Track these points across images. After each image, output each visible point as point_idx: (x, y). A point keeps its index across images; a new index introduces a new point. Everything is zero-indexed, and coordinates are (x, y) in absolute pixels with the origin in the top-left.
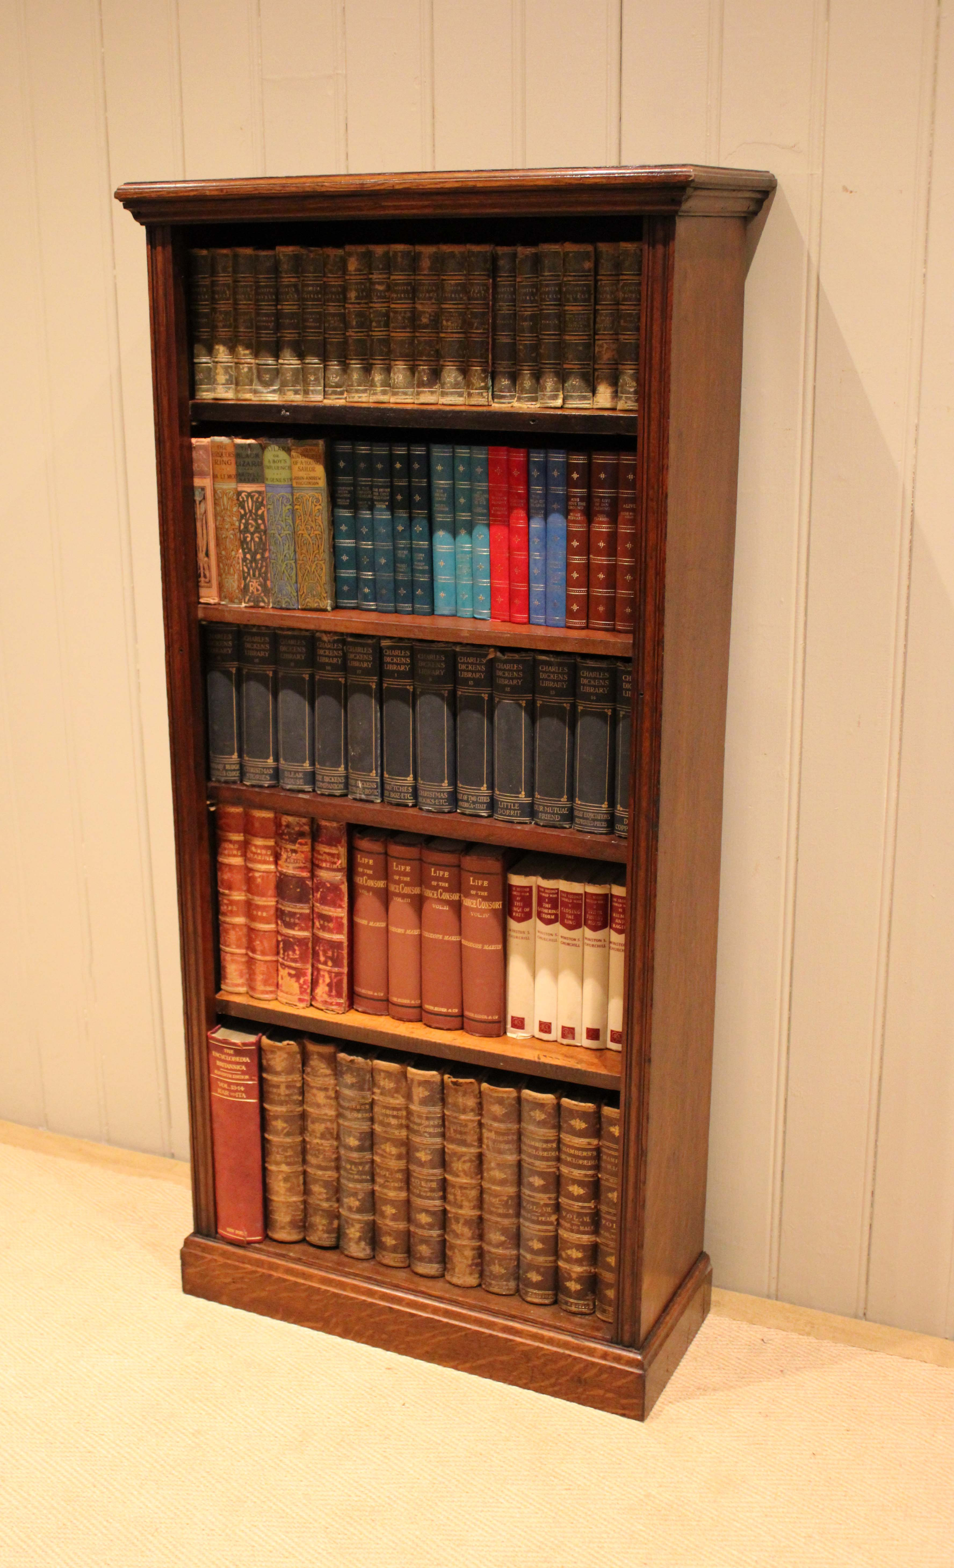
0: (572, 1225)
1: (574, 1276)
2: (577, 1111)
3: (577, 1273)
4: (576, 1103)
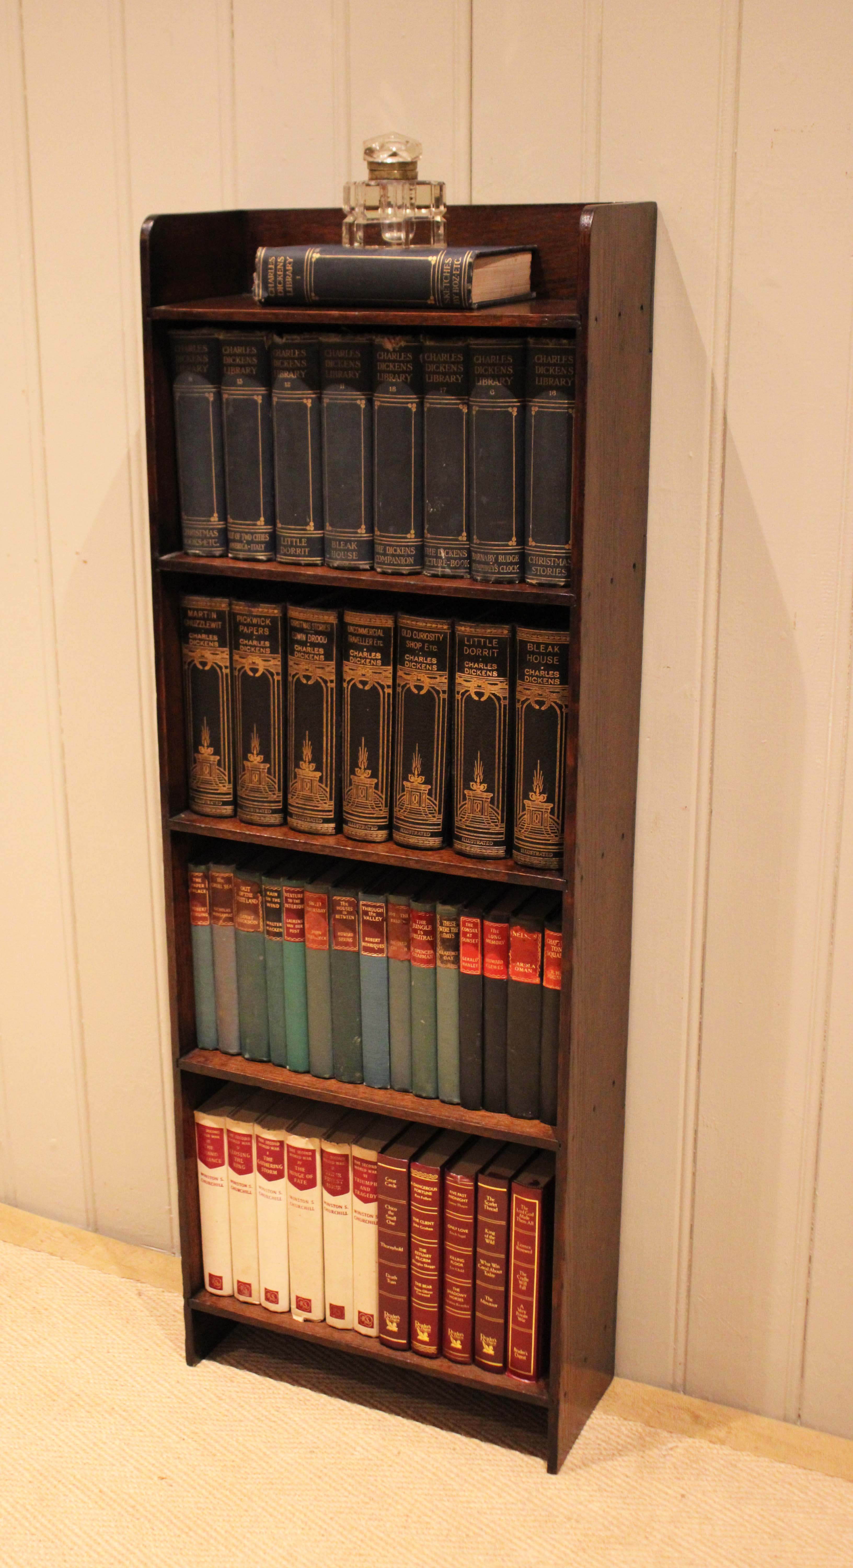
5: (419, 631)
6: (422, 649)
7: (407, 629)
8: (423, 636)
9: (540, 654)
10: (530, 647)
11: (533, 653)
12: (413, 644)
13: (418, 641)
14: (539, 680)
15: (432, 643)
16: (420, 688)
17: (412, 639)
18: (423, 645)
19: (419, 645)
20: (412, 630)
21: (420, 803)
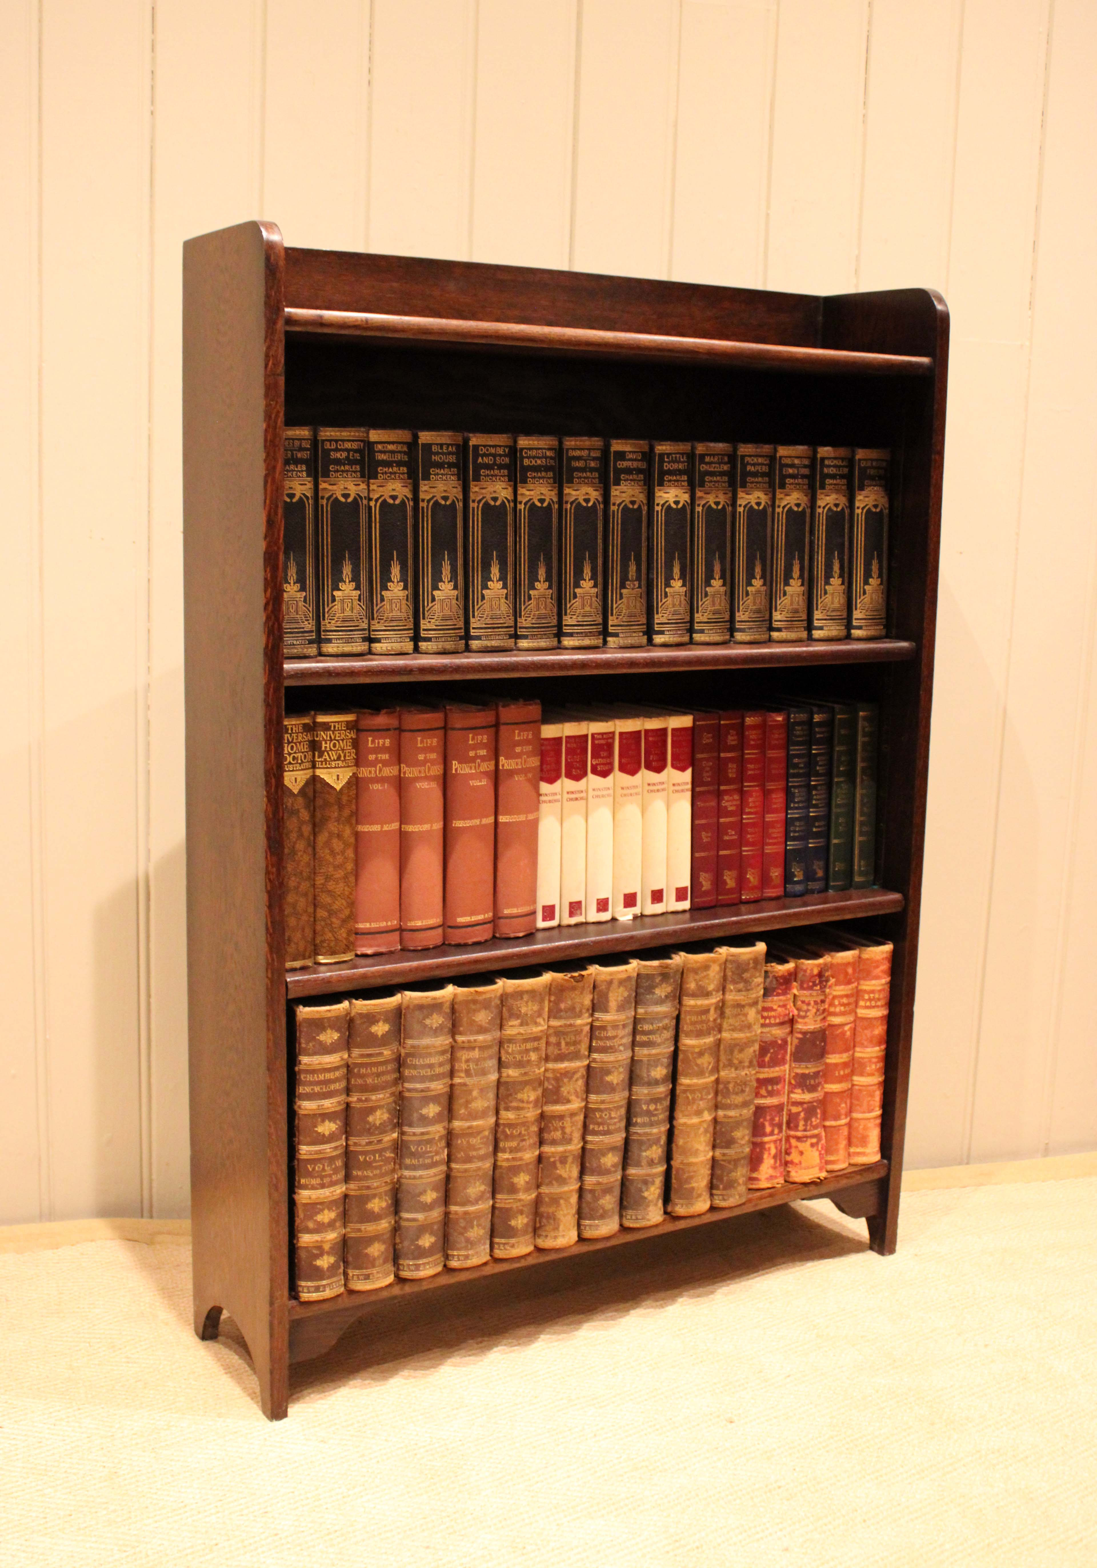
0: (322, 1178)
1: (327, 1247)
2: (329, 1019)
3: (331, 1240)
4: (328, 1008)
5: (343, 441)
6: (347, 458)
7: (330, 441)
8: (348, 445)
9: (443, 454)
10: (434, 449)
11: (437, 453)
12: (338, 455)
13: (343, 450)
14: (444, 478)
15: (355, 451)
16: (346, 496)
17: (337, 450)
18: (349, 454)
19: (344, 454)
20: (336, 441)
21: (352, 609)
